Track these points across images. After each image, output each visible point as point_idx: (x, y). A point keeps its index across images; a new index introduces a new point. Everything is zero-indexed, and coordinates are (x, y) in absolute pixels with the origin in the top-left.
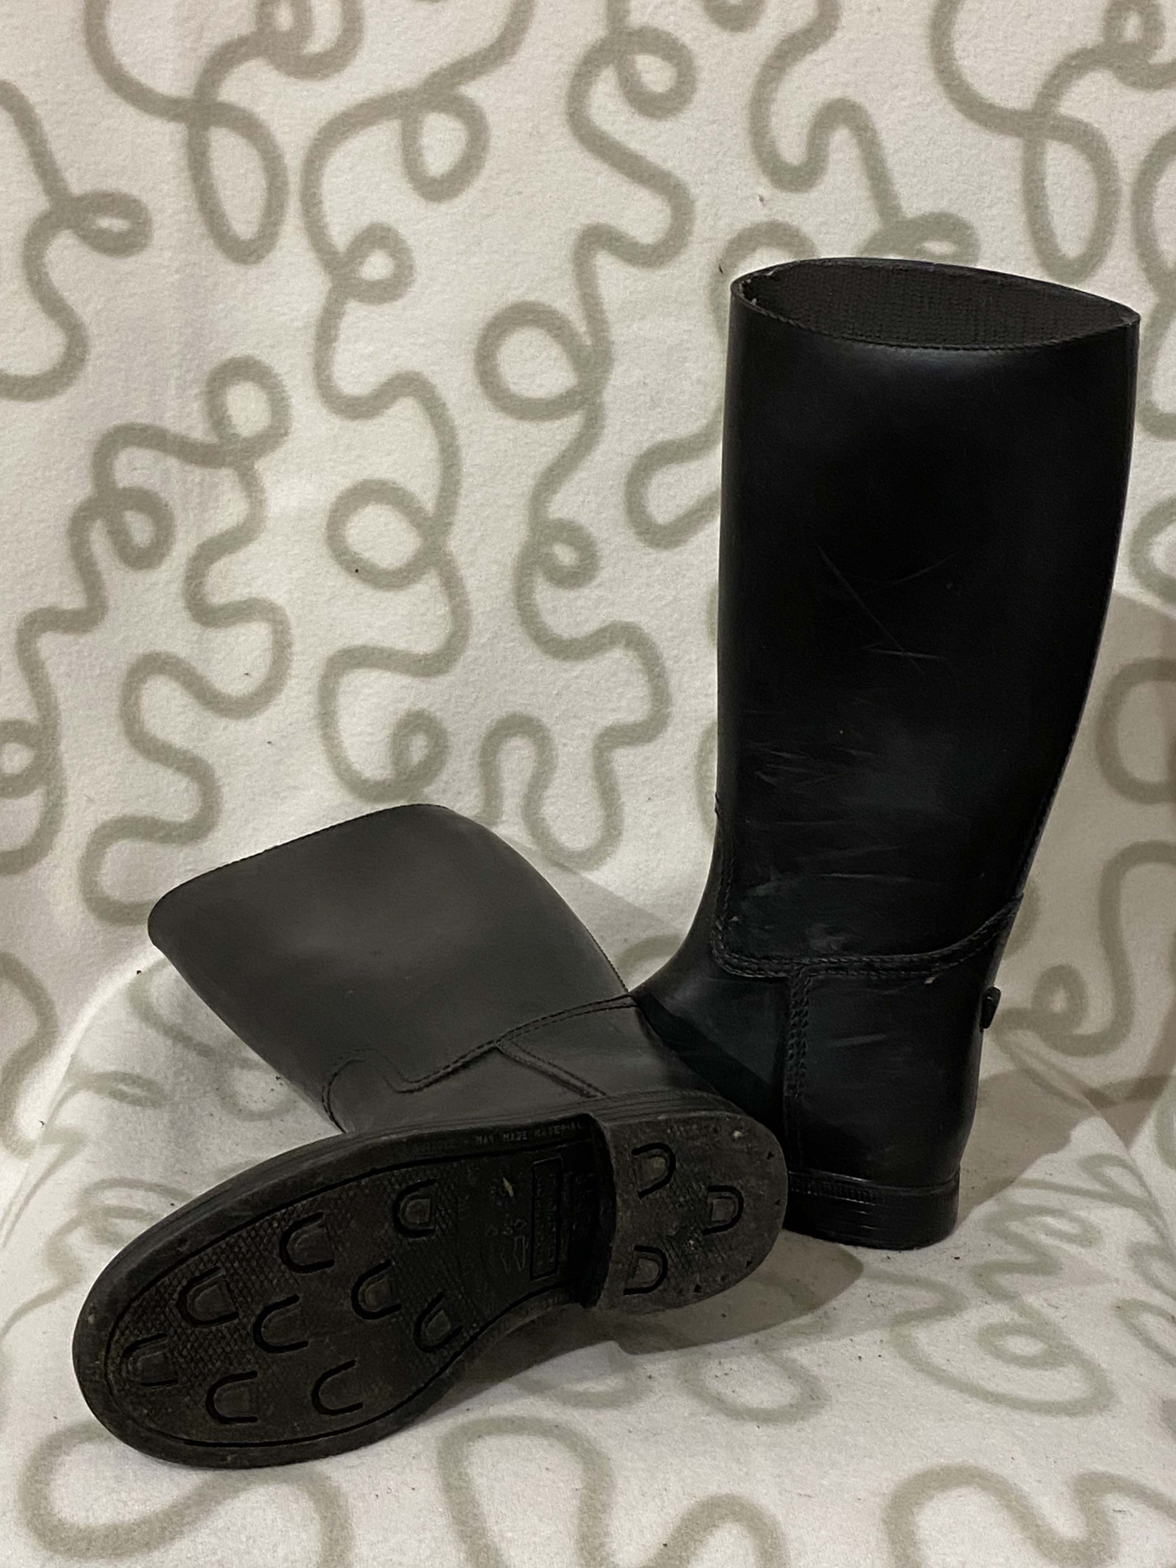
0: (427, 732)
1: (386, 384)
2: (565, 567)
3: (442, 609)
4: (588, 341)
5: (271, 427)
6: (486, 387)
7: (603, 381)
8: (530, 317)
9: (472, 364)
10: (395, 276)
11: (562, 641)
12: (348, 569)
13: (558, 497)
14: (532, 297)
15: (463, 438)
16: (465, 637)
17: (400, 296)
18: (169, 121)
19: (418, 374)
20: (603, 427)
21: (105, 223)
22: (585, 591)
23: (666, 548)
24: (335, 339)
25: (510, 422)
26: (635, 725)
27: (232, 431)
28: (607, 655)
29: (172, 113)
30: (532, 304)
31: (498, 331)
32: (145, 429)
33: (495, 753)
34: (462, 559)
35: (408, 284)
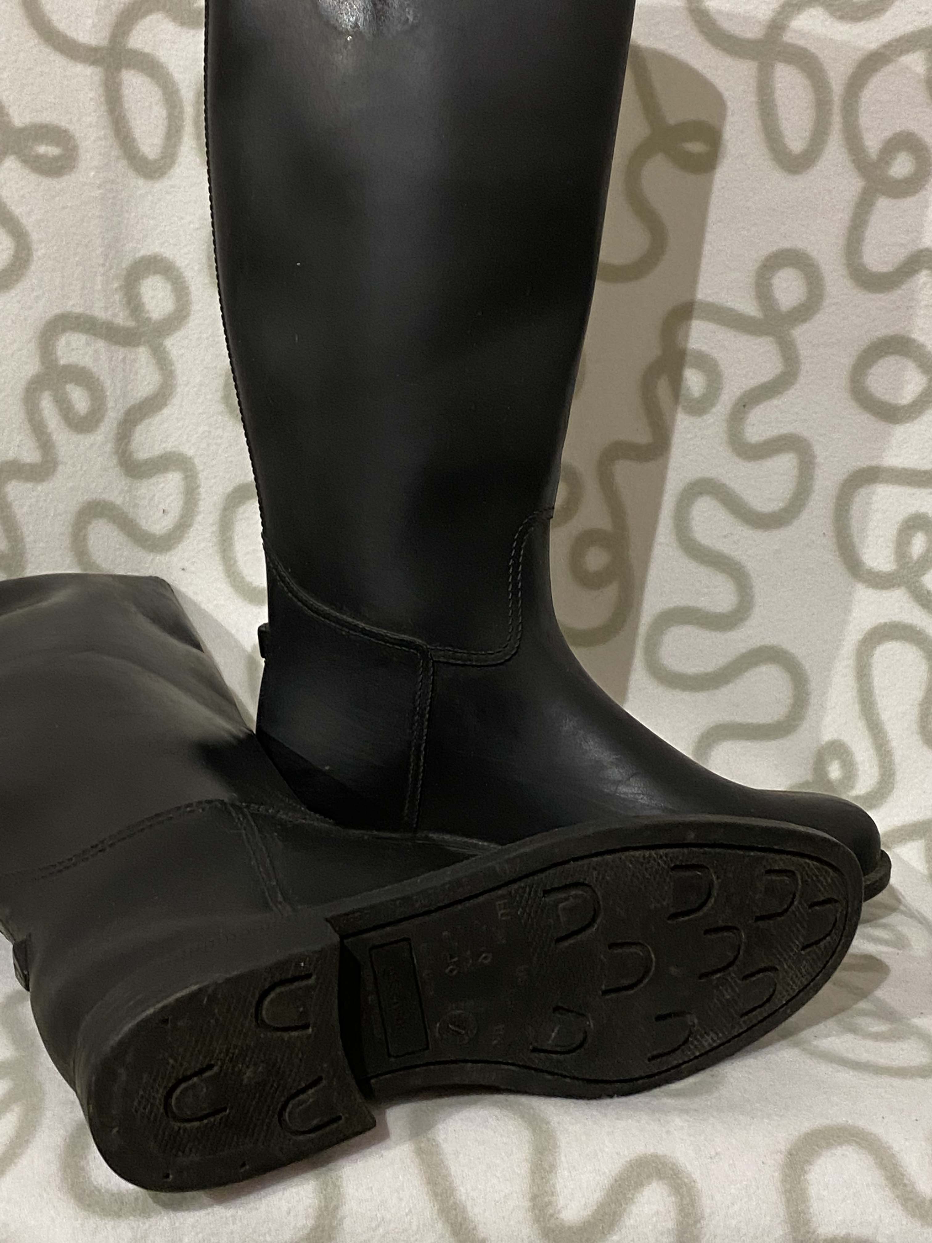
5: (175, 310)
18: (90, 65)
21: (42, 149)
27: (147, 315)
29: (92, 59)
32: (78, 317)
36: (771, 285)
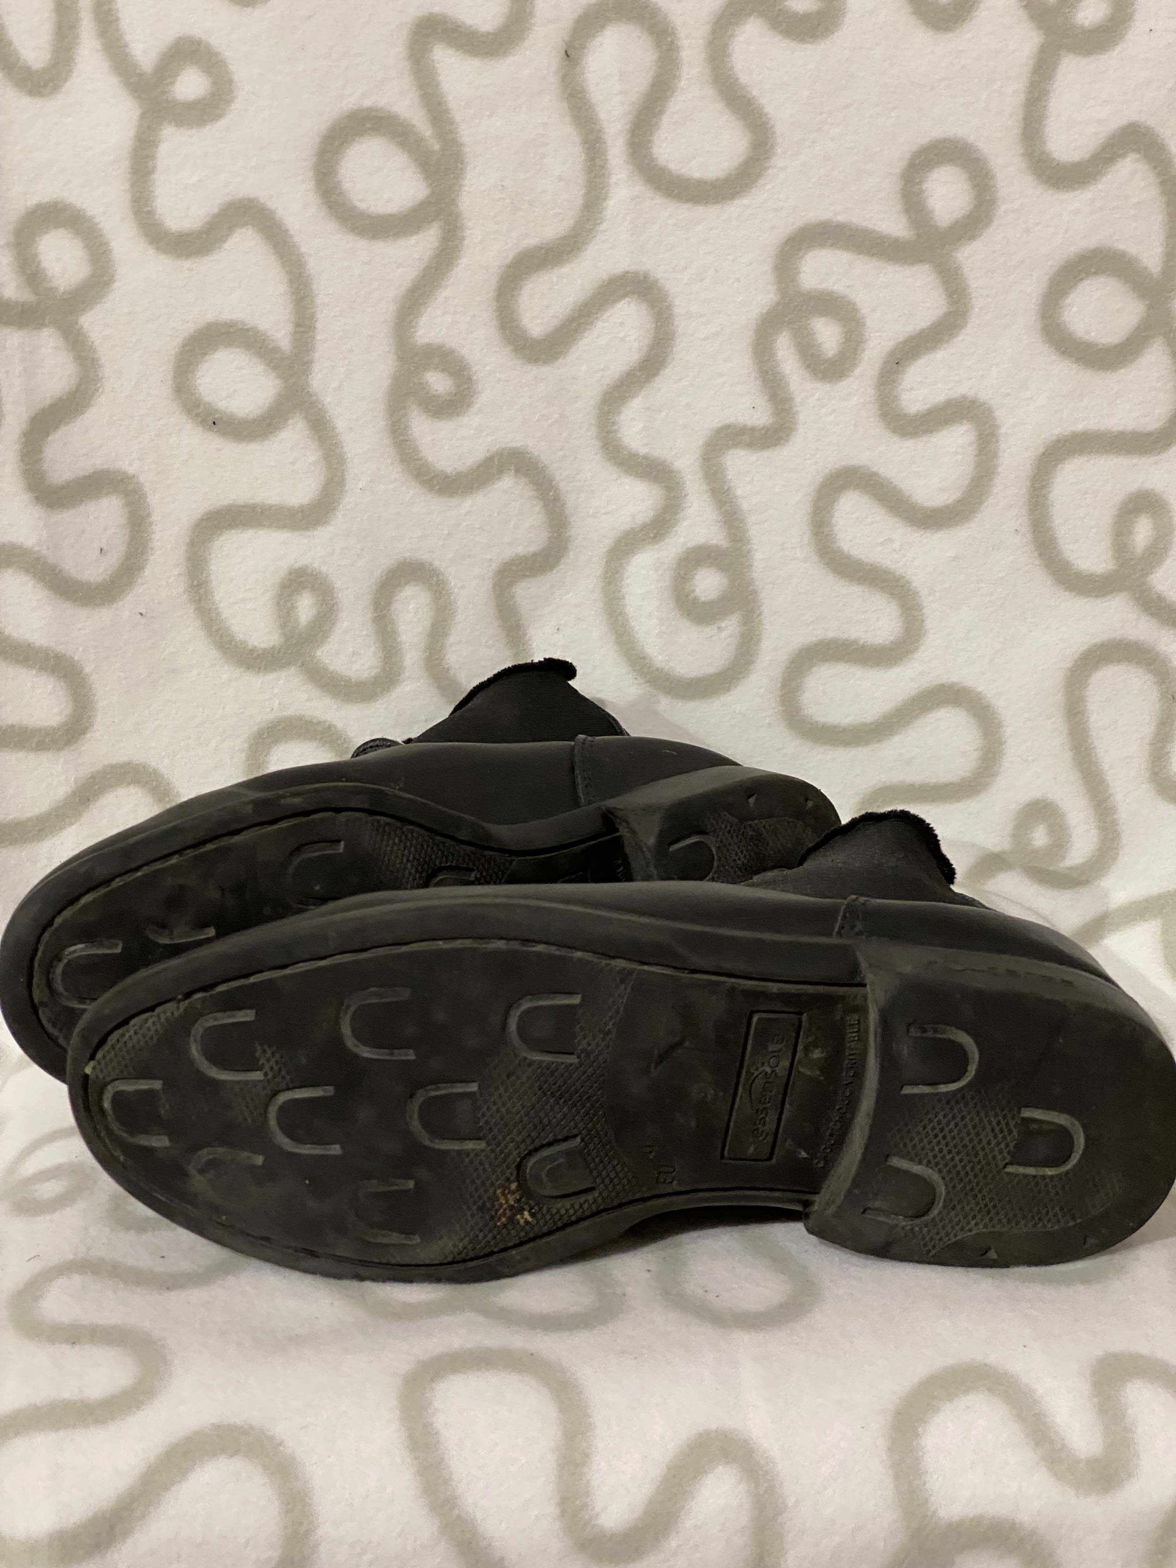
0: (313, 589)
1: (218, 215)
2: (439, 396)
3: (312, 455)
4: (436, 146)
5: (92, 276)
6: (330, 208)
7: (457, 188)
8: (368, 125)
9: (311, 184)
10: (213, 94)
11: (447, 477)
12: (203, 422)
13: (423, 320)
14: (367, 103)
15: (313, 266)
16: (342, 483)
17: (221, 116)
19: (251, 200)
20: (463, 239)
22: (464, 419)
23: (545, 362)
24: (153, 170)
25: (362, 243)
26: (535, 555)
27: (49, 286)
28: (496, 486)
30: (370, 110)
31: (337, 143)
33: (389, 604)
34: (328, 400)
35: (229, 102)
36: (922, 191)
